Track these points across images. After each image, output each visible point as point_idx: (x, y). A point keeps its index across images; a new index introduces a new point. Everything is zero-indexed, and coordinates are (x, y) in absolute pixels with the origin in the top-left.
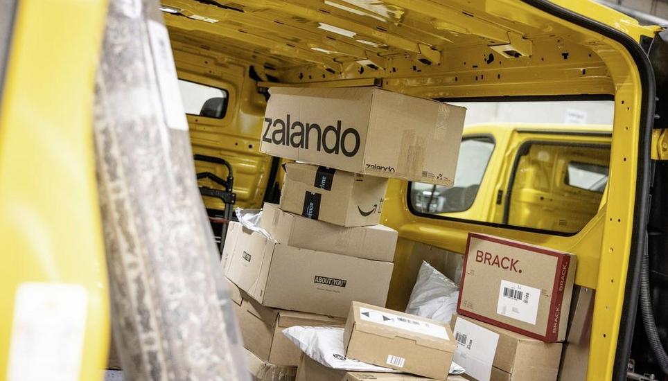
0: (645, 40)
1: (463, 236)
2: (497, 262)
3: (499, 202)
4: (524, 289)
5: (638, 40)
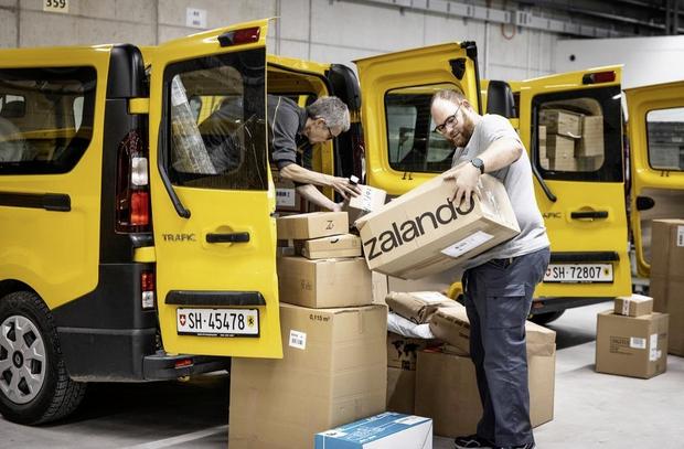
0: (327, 73)
4: (287, 191)
5: (323, 73)
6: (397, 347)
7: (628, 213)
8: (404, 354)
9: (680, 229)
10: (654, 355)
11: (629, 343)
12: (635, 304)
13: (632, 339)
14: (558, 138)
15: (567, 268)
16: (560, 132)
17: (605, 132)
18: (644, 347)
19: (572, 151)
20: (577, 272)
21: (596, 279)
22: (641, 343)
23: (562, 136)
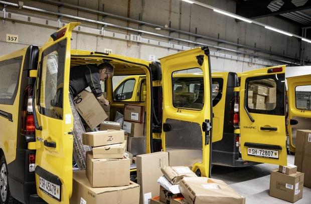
0: (150, 64)
1: (124, 105)
2: (130, 109)
3: (138, 95)
4: (136, 114)
5: (148, 66)
6: (165, 193)
7: (286, 125)
8: (167, 197)
9: (310, 135)
10: (297, 192)
11: (285, 186)
12: (289, 169)
13: (287, 184)
14: (258, 96)
15: (258, 150)
16: (259, 93)
17: (277, 94)
18: (292, 188)
19: (264, 101)
20: (262, 152)
21: (270, 156)
22: (291, 187)
23: (259, 95)
